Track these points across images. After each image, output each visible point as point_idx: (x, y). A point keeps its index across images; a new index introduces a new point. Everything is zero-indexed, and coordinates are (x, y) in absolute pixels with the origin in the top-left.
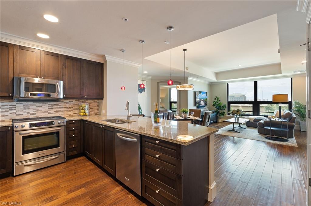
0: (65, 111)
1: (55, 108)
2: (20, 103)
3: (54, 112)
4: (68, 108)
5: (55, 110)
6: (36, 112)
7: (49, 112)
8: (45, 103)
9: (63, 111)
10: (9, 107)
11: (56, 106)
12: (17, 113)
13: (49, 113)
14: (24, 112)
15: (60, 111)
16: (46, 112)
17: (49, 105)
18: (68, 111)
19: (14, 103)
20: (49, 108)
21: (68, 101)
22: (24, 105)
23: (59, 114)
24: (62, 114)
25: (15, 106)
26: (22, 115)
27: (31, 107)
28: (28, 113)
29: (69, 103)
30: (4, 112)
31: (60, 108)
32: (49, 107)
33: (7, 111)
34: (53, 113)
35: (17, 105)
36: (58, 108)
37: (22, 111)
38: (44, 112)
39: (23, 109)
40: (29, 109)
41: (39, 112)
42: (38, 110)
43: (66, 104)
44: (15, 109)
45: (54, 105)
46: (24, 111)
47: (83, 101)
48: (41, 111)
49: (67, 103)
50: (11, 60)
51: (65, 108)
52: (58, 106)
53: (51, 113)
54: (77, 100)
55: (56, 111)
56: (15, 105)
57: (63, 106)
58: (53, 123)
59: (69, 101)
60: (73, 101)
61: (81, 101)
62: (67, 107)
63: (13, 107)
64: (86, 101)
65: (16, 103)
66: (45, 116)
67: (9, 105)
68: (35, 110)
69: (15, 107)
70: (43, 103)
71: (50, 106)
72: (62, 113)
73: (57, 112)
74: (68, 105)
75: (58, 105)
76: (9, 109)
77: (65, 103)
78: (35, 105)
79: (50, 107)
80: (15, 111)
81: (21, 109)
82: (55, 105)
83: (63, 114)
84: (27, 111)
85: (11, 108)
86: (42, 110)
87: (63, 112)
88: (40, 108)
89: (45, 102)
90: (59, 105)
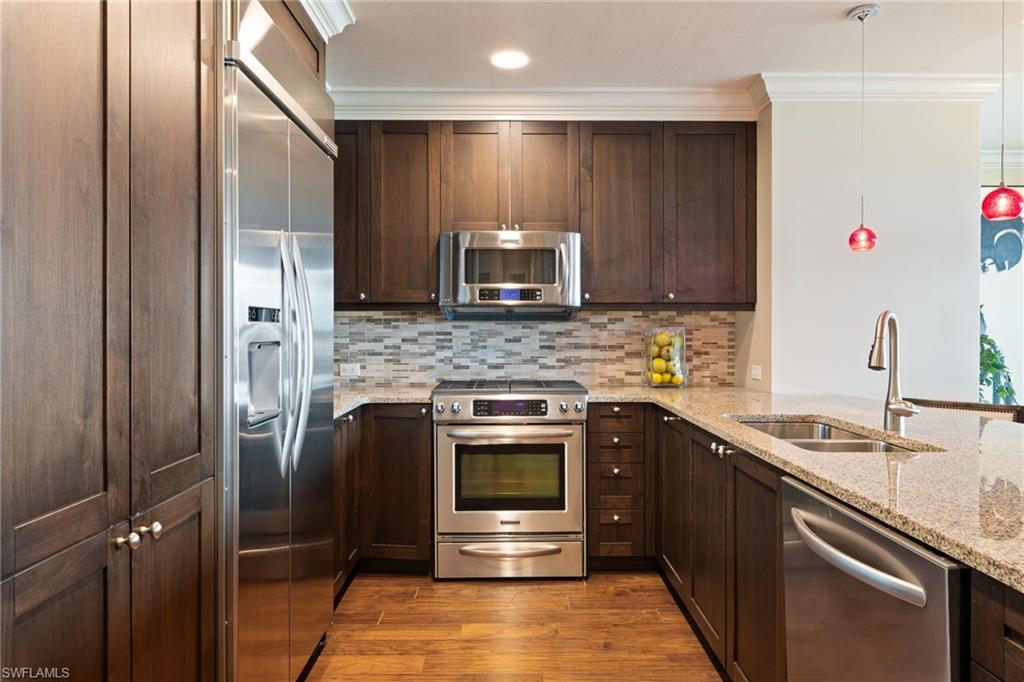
0: (595, 360)
1: (561, 349)
2: (463, 327)
3: (558, 361)
4: (603, 348)
5: (562, 355)
6: (502, 361)
7: (541, 361)
8: (531, 328)
9: (587, 360)
10: (438, 340)
11: (564, 341)
12: (455, 361)
13: (543, 367)
14: (474, 360)
15: (579, 361)
16: (533, 360)
17: (542, 333)
18: (603, 361)
19: (447, 326)
20: (541, 347)
21: (603, 319)
22: (472, 334)
23: (575, 374)
24: (583, 374)
25: (448, 337)
26: (468, 367)
27: (491, 342)
28: (483, 361)
29: (609, 327)
30: (425, 355)
31: (578, 347)
32: (541, 340)
33: (432, 354)
34: (553, 367)
35: (456, 333)
36: (570, 346)
37: (464, 353)
38: (526, 362)
39: (469, 347)
40: (485, 347)
41: (512, 360)
42: (509, 354)
43: (596, 330)
44: (451, 348)
45: (558, 333)
46: (473, 354)
47: (661, 320)
48: (518, 357)
49: (603, 326)
50: (434, 177)
51: (595, 347)
52: (572, 340)
53: (548, 367)
54: (640, 313)
55: (563, 361)
56: (450, 334)
57: (588, 341)
58: (543, 406)
59: (609, 320)
60: (622, 320)
61: (654, 320)
62: (600, 344)
63: (445, 340)
64: (677, 320)
65: (454, 327)
66: (528, 377)
67: (438, 333)
68: (500, 354)
69: (451, 341)
70: (523, 328)
71: (545, 337)
72: (585, 371)
73: (567, 361)
74: (604, 337)
75: (568, 334)
76: (437, 347)
77: (594, 326)
78: (501, 334)
79: (546, 340)
80: (448, 353)
81: (465, 347)
82: (560, 334)
83: (588, 374)
84: (479, 354)
85: (439, 344)
86: (520, 354)
87: (587, 364)
88: (516, 347)
89: (529, 323)
90: (575, 333)
